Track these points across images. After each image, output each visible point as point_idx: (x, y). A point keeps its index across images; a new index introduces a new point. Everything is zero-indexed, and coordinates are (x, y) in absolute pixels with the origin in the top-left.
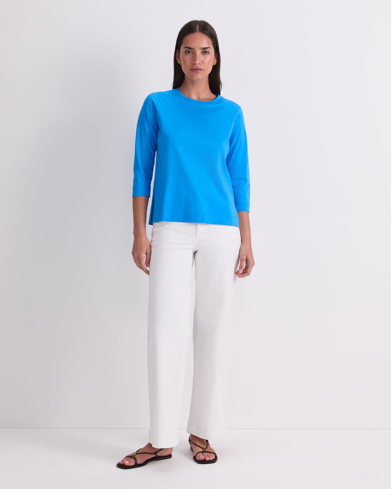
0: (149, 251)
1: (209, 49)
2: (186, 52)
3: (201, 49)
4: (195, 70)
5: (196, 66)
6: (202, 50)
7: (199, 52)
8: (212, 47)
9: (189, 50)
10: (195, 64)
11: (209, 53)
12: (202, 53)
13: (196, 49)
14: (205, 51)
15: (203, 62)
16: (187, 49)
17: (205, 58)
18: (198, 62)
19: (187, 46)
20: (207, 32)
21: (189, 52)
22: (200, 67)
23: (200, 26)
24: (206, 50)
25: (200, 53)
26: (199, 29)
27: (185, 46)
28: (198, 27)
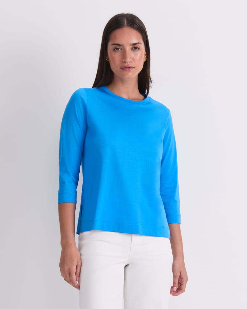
0: (80, 264)
1: (139, 45)
2: (114, 50)
3: (130, 45)
4: (126, 68)
5: (126, 64)
6: (132, 46)
7: (128, 48)
8: (142, 42)
9: (118, 47)
10: (125, 62)
11: (139, 49)
12: (132, 49)
13: (125, 46)
14: (135, 47)
15: (133, 59)
16: (115, 46)
17: (136, 55)
18: (128, 60)
19: (116, 43)
20: (136, 26)
21: (118, 49)
22: (131, 65)
23: (127, 19)
24: (137, 46)
25: (130, 49)
26: (127, 23)
27: (113, 43)
28: (125, 21)
